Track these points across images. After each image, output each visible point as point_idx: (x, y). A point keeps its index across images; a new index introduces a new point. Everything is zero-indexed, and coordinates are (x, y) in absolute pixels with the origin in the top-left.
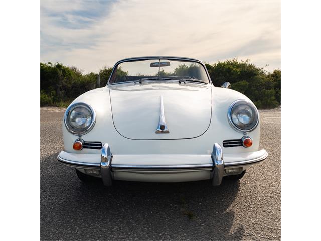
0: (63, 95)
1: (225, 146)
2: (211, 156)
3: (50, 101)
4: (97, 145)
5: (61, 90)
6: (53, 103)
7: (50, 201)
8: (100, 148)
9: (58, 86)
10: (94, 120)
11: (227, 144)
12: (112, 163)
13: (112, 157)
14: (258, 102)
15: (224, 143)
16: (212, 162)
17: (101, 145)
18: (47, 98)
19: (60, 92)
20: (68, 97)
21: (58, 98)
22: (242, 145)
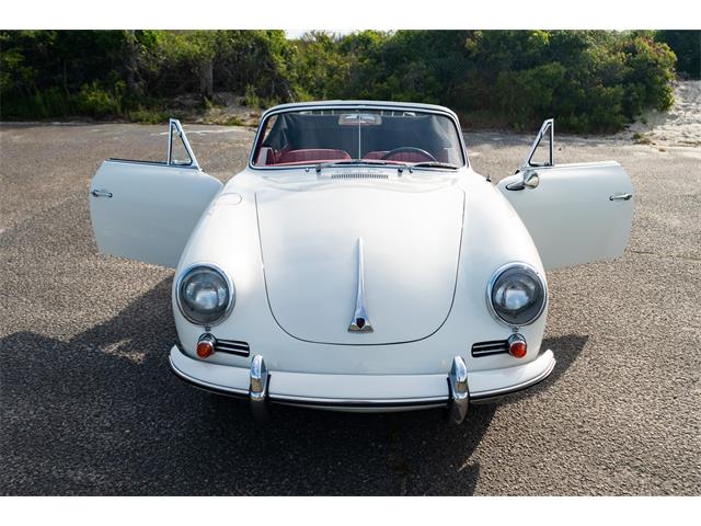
0: (142, 91)
1: (474, 356)
2: (448, 379)
3: (115, 108)
4: (241, 349)
5: (137, 80)
6: (123, 110)
7: (163, 432)
8: (247, 355)
9: (131, 69)
10: (232, 292)
11: (480, 350)
12: (270, 390)
13: (269, 376)
14: (582, 117)
15: (473, 350)
16: (447, 393)
17: (248, 349)
18: (108, 100)
19: (136, 85)
20: (154, 94)
21: (133, 100)
22: (507, 352)
